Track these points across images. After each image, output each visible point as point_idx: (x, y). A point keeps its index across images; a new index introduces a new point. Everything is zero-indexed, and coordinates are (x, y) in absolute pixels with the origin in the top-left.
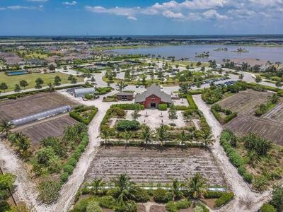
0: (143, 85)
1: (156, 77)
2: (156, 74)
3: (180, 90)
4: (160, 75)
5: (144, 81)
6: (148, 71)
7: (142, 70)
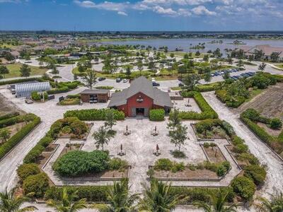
0: (127, 78)
1: (145, 69)
2: (145, 65)
3: (180, 85)
4: (151, 65)
5: (129, 73)
6: (136, 61)
7: (127, 61)
